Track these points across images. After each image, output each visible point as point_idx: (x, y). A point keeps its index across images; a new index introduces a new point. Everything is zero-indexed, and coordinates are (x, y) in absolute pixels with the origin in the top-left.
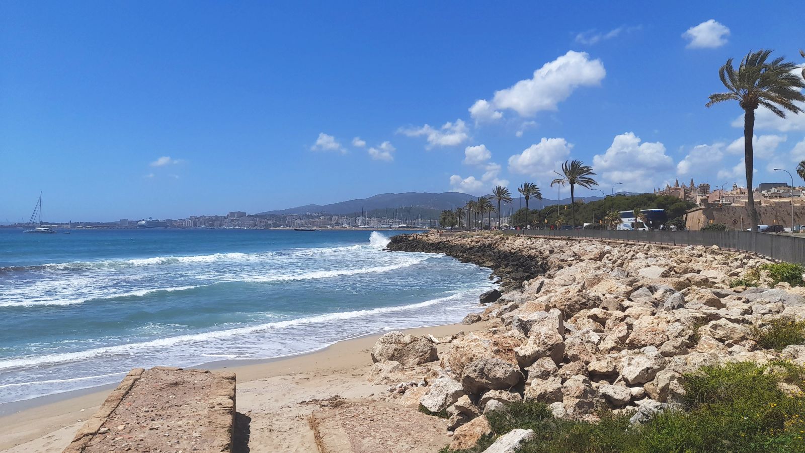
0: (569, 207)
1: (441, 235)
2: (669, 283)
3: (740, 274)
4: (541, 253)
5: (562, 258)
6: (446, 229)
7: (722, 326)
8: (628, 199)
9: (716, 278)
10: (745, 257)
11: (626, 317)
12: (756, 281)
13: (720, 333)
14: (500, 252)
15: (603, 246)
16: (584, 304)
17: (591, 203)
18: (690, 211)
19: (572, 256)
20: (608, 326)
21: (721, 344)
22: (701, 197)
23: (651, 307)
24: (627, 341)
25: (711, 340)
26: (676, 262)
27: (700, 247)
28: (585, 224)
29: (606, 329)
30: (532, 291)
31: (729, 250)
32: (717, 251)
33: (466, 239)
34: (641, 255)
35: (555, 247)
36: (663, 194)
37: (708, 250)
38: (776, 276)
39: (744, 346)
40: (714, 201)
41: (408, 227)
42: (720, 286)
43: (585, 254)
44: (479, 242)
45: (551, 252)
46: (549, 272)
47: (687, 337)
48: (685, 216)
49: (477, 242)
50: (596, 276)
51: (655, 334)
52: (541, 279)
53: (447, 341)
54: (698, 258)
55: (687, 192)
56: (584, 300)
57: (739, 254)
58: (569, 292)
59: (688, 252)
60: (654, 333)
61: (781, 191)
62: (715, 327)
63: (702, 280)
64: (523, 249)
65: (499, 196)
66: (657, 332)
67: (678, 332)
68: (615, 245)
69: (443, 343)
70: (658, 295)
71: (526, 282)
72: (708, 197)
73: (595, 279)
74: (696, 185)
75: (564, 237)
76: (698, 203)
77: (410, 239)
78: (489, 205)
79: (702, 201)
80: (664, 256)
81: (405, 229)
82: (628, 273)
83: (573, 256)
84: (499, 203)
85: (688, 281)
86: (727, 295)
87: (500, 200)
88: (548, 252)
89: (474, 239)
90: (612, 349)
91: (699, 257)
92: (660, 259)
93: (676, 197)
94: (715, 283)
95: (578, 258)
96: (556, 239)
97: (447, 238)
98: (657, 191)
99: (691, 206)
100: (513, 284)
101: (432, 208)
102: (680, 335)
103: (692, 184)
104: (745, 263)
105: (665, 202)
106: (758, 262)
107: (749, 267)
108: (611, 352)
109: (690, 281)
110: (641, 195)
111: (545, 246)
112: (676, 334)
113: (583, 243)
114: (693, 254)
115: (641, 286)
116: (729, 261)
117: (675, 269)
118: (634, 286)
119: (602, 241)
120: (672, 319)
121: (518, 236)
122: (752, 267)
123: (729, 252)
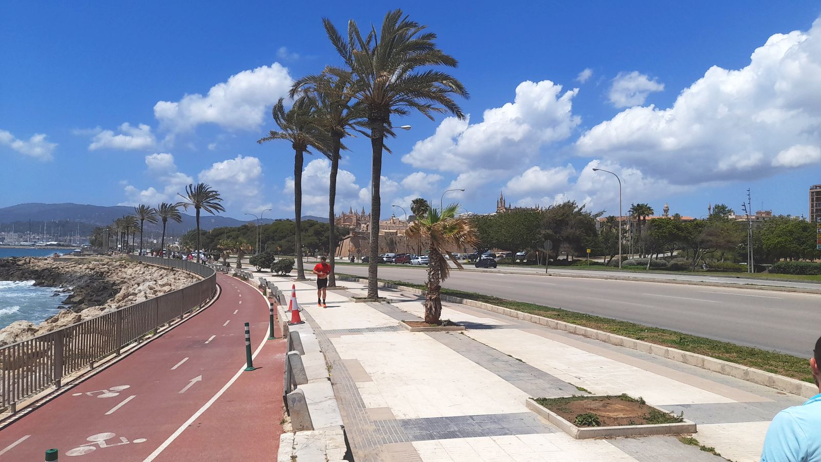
55: (358, 219)
65: (143, 215)
81: (56, 247)
87: (142, 220)
99: (345, 233)
103: (363, 212)
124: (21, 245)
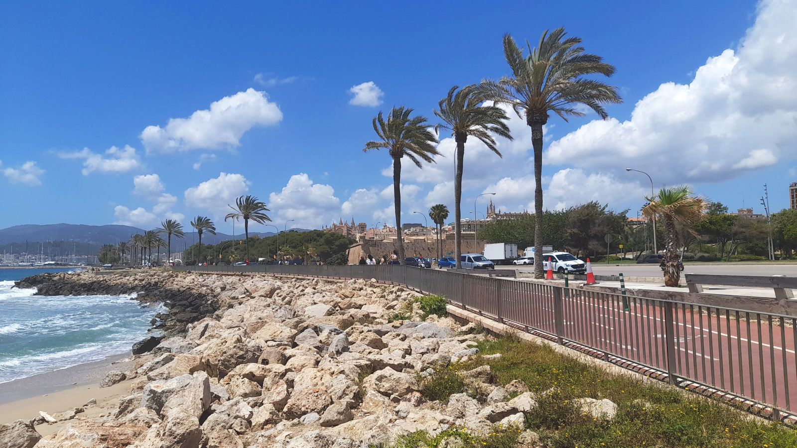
0: (244, 242)
1: (97, 274)
2: (333, 323)
3: (395, 307)
4: (212, 290)
5: (233, 296)
6: (104, 267)
7: (386, 377)
8: (300, 235)
9: (376, 313)
10: (399, 290)
11: (287, 371)
12: (409, 314)
13: (385, 386)
14: (166, 291)
15: (275, 281)
16: (241, 357)
17: (267, 238)
18: (352, 246)
19: (243, 293)
20: (266, 386)
21: (386, 399)
22: (360, 234)
23: (315, 353)
24: (285, 409)
25: (377, 397)
26: (340, 297)
27: (361, 281)
28: (260, 259)
29: (263, 389)
30: (195, 336)
31: (385, 283)
32: (375, 284)
33: (128, 278)
34: (309, 290)
35: (227, 283)
36: (330, 231)
37: (367, 283)
38: (425, 308)
39: (409, 400)
40: (370, 238)
41: (57, 264)
42: (380, 321)
43: (256, 291)
44: (143, 280)
45: (223, 289)
46: (217, 313)
47: (352, 395)
48: (347, 251)
49: (141, 280)
50: (260, 319)
51: (317, 396)
52: (207, 321)
53: (68, 417)
54: (359, 292)
55: (349, 229)
56: (241, 353)
57: (393, 287)
58: (226, 342)
59: (351, 286)
60: (316, 394)
61: (418, 231)
62: (380, 379)
63: (364, 315)
64: (193, 287)
65: (170, 230)
66: (319, 393)
67: (342, 390)
68: (286, 281)
69: (61, 420)
70: (323, 336)
71: (190, 325)
72: (365, 234)
73: (258, 323)
74: (357, 224)
75: (238, 273)
76: (357, 239)
77: (55, 279)
78: (158, 239)
79: (361, 237)
80: (330, 291)
81: (54, 267)
82: (295, 312)
83: (245, 293)
84: (169, 237)
85: (351, 318)
86: (387, 332)
87: (170, 234)
88: (219, 290)
89: (137, 277)
90: (267, 422)
91: (360, 290)
92: (326, 294)
93: (340, 234)
94: (375, 318)
95: (249, 294)
96: (229, 275)
97: (103, 277)
98: (325, 228)
99: (352, 241)
100: (177, 327)
101: (91, 242)
102: (344, 393)
103: (353, 223)
104: (399, 296)
105: (332, 238)
106: (409, 294)
107: (402, 299)
108: (265, 427)
109: (353, 318)
110: (311, 232)
111: (217, 283)
112: (340, 394)
113: (256, 279)
114: (355, 287)
115: (307, 328)
116: (385, 293)
117: (339, 304)
118: (300, 327)
119: (274, 276)
120: (336, 370)
121: (189, 272)
122: (405, 300)
123: (385, 285)
124: (20, 266)
